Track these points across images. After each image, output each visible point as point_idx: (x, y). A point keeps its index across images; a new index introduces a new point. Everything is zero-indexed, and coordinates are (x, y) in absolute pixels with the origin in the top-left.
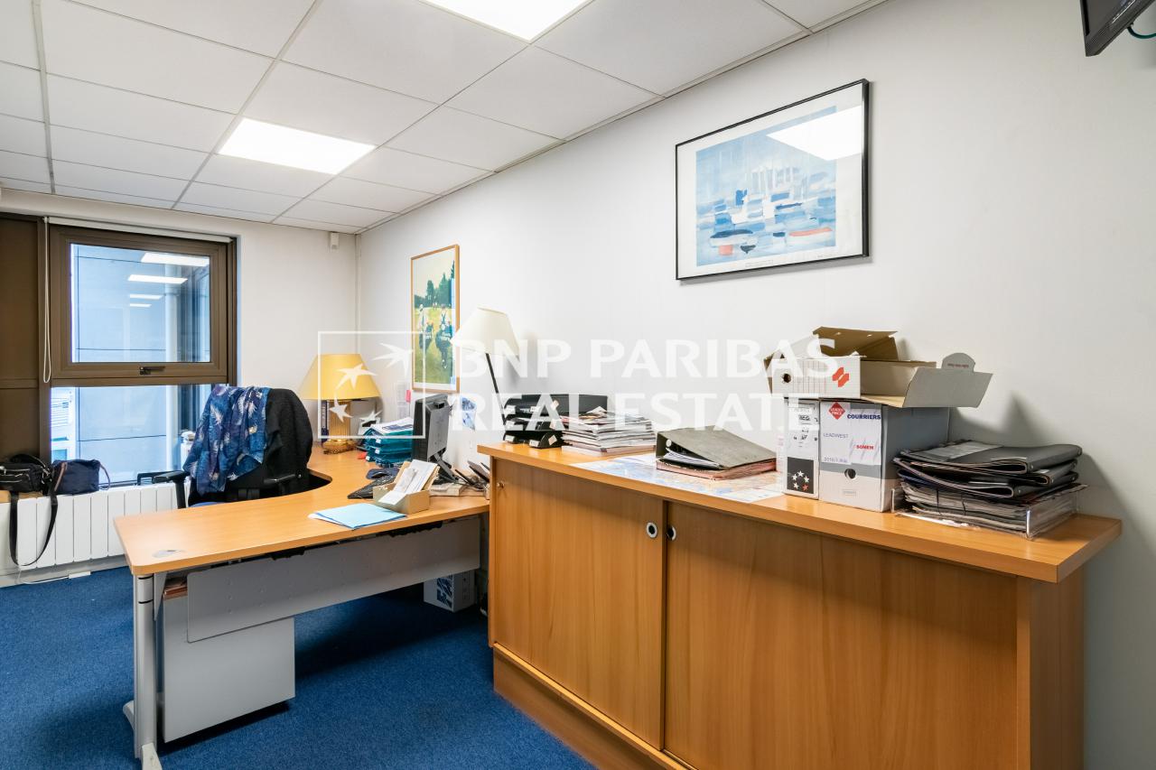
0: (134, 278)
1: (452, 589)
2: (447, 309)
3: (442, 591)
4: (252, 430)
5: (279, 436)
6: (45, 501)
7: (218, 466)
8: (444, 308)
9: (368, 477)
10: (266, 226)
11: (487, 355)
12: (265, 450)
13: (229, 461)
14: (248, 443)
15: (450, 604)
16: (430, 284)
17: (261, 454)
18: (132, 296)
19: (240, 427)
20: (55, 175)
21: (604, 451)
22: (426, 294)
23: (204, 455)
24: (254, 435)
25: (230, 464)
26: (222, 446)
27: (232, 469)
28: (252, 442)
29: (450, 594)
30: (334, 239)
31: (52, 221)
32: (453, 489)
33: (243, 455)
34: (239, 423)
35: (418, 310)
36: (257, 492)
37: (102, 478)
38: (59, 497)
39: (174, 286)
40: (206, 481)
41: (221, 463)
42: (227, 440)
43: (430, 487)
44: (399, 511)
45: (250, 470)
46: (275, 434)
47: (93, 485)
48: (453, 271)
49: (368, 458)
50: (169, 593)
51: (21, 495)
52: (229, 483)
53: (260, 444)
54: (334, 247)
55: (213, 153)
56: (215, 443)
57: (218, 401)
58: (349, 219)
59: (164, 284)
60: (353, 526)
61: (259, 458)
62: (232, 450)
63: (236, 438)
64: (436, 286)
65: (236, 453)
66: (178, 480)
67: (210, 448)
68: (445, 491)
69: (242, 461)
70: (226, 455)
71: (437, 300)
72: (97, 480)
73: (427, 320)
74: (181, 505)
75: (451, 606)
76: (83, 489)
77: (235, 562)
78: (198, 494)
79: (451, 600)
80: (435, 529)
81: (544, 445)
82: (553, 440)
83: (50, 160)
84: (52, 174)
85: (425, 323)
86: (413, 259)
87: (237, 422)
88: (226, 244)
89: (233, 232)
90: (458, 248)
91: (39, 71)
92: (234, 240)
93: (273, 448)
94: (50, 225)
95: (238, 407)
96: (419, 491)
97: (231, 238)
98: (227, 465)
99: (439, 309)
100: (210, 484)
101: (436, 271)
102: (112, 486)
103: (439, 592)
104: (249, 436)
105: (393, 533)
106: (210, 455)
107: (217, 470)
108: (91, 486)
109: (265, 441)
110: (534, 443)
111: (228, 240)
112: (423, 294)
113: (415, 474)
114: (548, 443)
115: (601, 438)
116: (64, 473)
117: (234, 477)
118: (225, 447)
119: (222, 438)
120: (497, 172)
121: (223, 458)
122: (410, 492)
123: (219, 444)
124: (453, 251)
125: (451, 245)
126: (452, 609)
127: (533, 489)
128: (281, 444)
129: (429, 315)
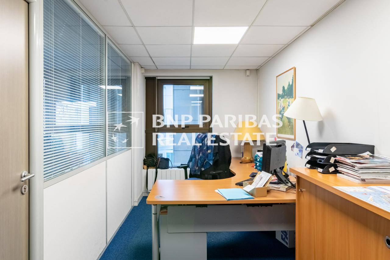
0: (191, 95)
1: (288, 236)
2: (290, 99)
3: (284, 236)
4: (209, 151)
5: (218, 154)
6: (154, 170)
7: (198, 165)
8: (289, 98)
9: (250, 176)
10: (222, 71)
11: (304, 121)
12: (213, 160)
13: (201, 163)
14: (207, 157)
15: (287, 243)
16: (284, 87)
17: (212, 161)
18: (192, 102)
19: (205, 150)
20: (155, 62)
21: (363, 180)
22: (282, 93)
23: (193, 160)
24: (210, 153)
25: (202, 164)
26: (199, 157)
27: (202, 166)
28: (209, 156)
29: (287, 238)
30: (248, 73)
31: (158, 78)
32: (283, 187)
33: (206, 161)
34: (205, 148)
35: (279, 100)
36: (211, 176)
37: (170, 165)
38: (158, 170)
39: (200, 97)
40: (194, 170)
41: (199, 164)
42: (201, 154)
43: (268, 185)
44: (252, 195)
45: (209, 167)
46: (217, 153)
47: (167, 166)
48: (293, 80)
49: (255, 167)
50: (162, 212)
51: (150, 167)
52: (201, 171)
53: (212, 157)
54: (248, 76)
55: (192, 44)
56: (197, 156)
57: (198, 139)
58: (254, 63)
59: (197, 97)
60: (228, 199)
61: (211, 163)
62: (202, 159)
63: (203, 154)
64: (286, 88)
65: (204, 160)
66: (185, 168)
67: (195, 157)
68: (279, 188)
69: (206, 163)
70: (200, 160)
71: (286, 95)
72: (168, 165)
73: (282, 105)
74: (186, 178)
75: (287, 245)
76: (163, 168)
77: (184, 205)
78: (192, 175)
79: (288, 242)
80: (270, 207)
81: (326, 172)
82: (332, 169)
83: (151, 58)
84: (154, 62)
85: (282, 106)
86: (277, 77)
87: (204, 148)
88: (208, 80)
89: (210, 75)
90: (295, 68)
91: (133, 26)
92: (211, 77)
93: (216, 159)
94: (158, 80)
95: (204, 142)
96: (262, 186)
97: (210, 77)
98: (201, 164)
99: (287, 99)
100: (195, 171)
101: (286, 81)
102: (173, 168)
103: (282, 236)
104: (208, 154)
105: (248, 205)
106: (195, 160)
107: (197, 166)
108: (167, 167)
109: (214, 156)
110: (321, 170)
111: (209, 78)
112: (281, 92)
113: (262, 178)
114: (329, 171)
115: (361, 171)
116: (160, 162)
117: (203, 169)
118: (200, 157)
119: (199, 154)
120: (312, 26)
121: (199, 161)
122: (257, 187)
123: (198, 156)
124: (293, 70)
125: (292, 67)
126: (288, 246)
127: (316, 196)
128: (218, 158)
129: (283, 102)
